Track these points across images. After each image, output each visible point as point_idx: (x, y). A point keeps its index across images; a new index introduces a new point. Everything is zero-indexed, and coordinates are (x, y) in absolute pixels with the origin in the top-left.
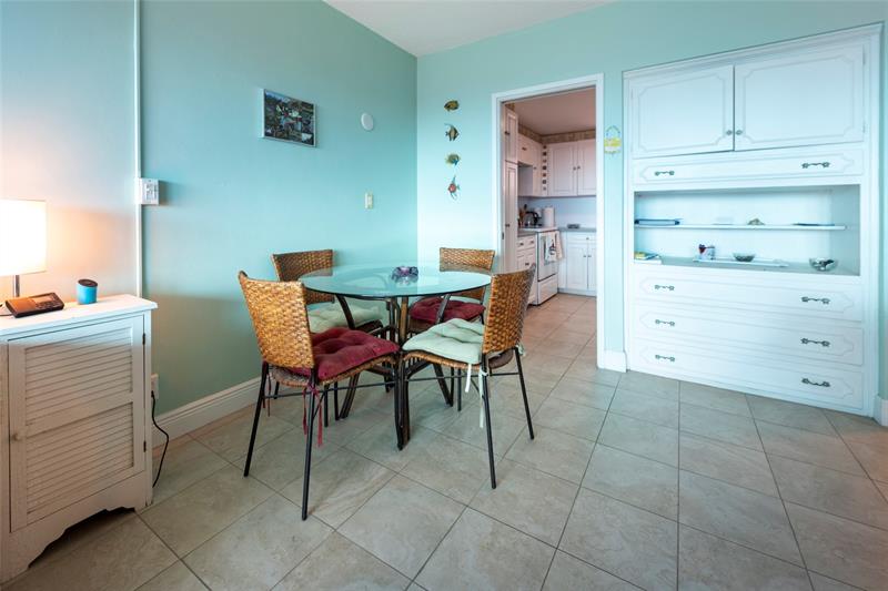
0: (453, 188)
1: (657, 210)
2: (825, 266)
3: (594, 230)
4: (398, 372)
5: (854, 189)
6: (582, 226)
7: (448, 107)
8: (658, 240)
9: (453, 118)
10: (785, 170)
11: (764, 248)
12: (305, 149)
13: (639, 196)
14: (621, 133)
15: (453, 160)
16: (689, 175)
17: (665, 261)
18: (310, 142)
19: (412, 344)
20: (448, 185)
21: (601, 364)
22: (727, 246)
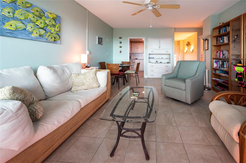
0: (121, 52)
1: (151, 56)
2: (168, 63)
3: (143, 59)
4: (124, 76)
5: (170, 54)
6: (138, 59)
7: (120, 38)
8: (151, 60)
9: (121, 40)
10: (164, 52)
11: (163, 61)
12: (101, 45)
13: (149, 54)
14: (147, 46)
15: (121, 47)
16: (155, 52)
17: (152, 63)
18: (102, 44)
19: (125, 73)
20: (120, 51)
21: (144, 77)
22: (159, 61)
